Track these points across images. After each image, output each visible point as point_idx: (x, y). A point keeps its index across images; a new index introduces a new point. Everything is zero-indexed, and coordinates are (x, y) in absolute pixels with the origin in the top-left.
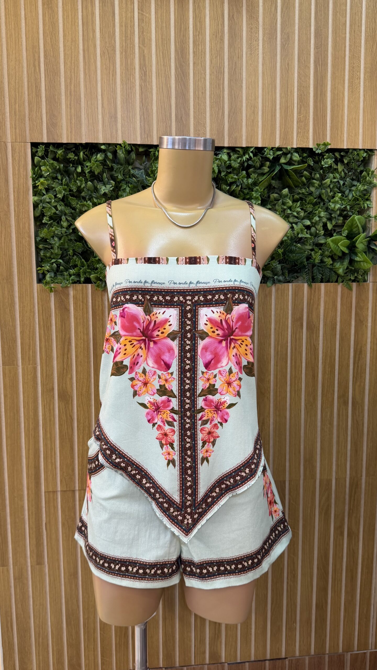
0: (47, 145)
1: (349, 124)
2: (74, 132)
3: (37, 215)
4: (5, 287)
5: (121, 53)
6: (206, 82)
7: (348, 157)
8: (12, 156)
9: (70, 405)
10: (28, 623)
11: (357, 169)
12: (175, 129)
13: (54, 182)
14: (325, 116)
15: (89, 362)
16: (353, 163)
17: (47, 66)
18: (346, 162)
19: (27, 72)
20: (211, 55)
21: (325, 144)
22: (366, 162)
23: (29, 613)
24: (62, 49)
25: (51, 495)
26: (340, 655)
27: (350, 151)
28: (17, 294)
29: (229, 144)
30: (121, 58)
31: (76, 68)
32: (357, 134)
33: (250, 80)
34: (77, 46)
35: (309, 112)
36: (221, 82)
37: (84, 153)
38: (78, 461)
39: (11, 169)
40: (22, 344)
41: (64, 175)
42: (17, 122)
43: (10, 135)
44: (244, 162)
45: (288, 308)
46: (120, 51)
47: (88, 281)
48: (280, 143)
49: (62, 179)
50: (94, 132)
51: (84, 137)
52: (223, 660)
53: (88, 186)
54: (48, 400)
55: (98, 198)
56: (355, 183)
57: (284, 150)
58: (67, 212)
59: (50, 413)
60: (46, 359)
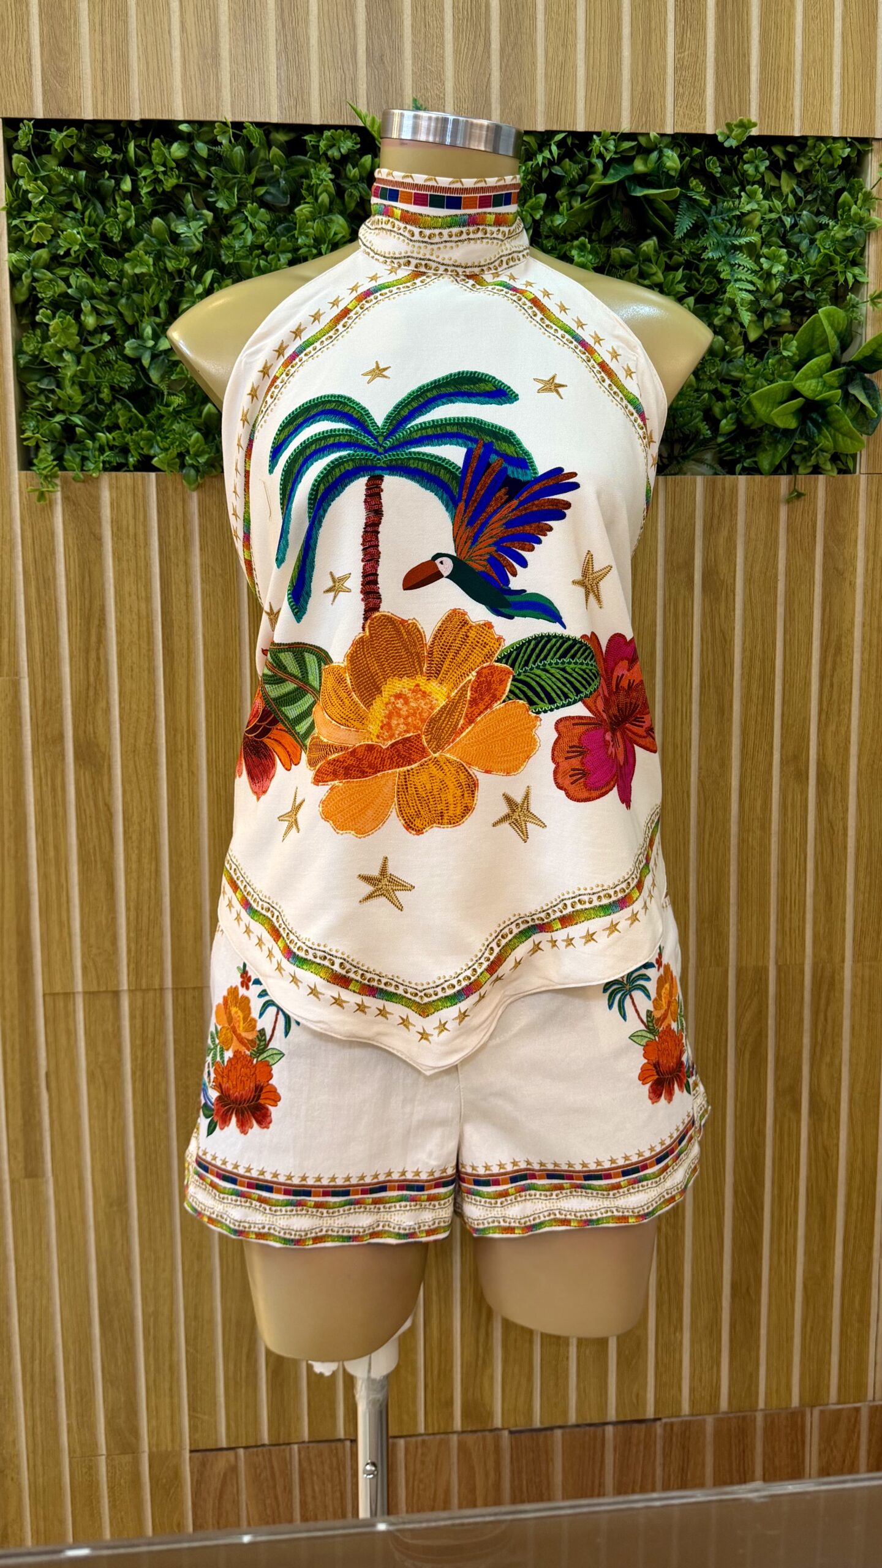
0: (42, 124)
1: (806, 74)
2: (110, 93)
3: (22, 298)
7: (804, 156)
9: (106, 778)
11: (828, 188)
12: (365, 86)
13: (66, 216)
14: (745, 55)
15: (152, 670)
16: (817, 171)
18: (799, 169)
21: (745, 125)
22: (853, 168)
25: (61, 1004)
26: (794, 1414)
27: (810, 142)
32: (826, 100)
35: (705, 44)
37: (136, 146)
38: (128, 918)
41: (89, 201)
44: (539, 172)
47: (145, 465)
48: (632, 123)
49: (85, 208)
50: (162, 91)
51: (136, 106)
52: (498, 1422)
53: (153, 227)
54: (49, 764)
55: (177, 259)
56: (824, 220)
57: (642, 140)
58: (98, 290)
59: (54, 797)
60: (44, 662)
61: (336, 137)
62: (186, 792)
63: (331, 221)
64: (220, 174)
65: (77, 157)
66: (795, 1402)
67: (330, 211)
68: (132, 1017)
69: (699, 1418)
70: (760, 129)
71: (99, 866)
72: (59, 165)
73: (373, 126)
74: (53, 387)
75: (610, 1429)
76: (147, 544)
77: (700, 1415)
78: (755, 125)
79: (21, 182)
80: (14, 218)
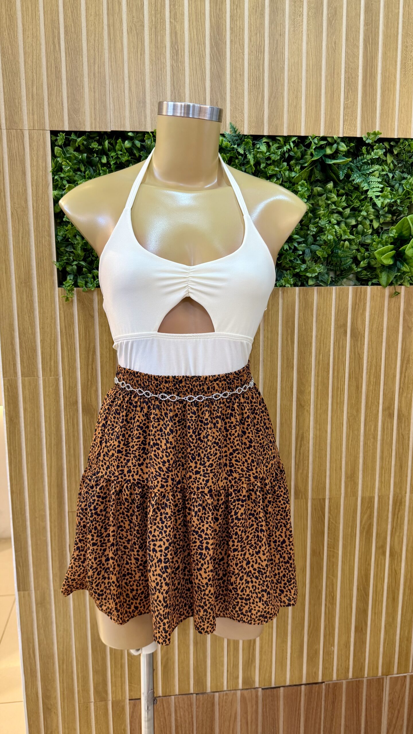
0: (68, 133)
1: (400, 111)
2: (98, 119)
4: (23, 291)
5: (151, 29)
6: (244, 63)
7: (398, 147)
8: (30, 145)
10: (52, 649)
11: (408, 161)
13: (77, 174)
14: (374, 102)
16: (403, 153)
17: (68, 43)
18: (396, 152)
19: (46, 50)
20: (250, 30)
21: (375, 134)
23: (52, 640)
24: (84, 24)
26: (379, 679)
27: (401, 141)
28: (36, 299)
29: (269, 132)
30: (150, 35)
31: (100, 46)
32: (409, 122)
33: (293, 61)
34: (101, 21)
35: (357, 97)
36: (261, 63)
37: (109, 143)
39: (29, 160)
40: (42, 353)
41: (87, 167)
42: (35, 107)
43: (27, 122)
44: (284, 153)
45: (331, 313)
46: (149, 26)
48: (325, 132)
49: (86, 170)
50: (121, 118)
51: (109, 125)
52: (257, 685)
54: (71, 414)
56: (406, 175)
57: (329, 140)
59: (74, 428)
60: (69, 370)
65: (82, 148)
66: (380, 674)
70: (381, 135)
72: (74, 151)
74: (73, 250)
75: (303, 687)
77: (341, 680)
78: (380, 133)
79: (58, 159)
80: (55, 176)
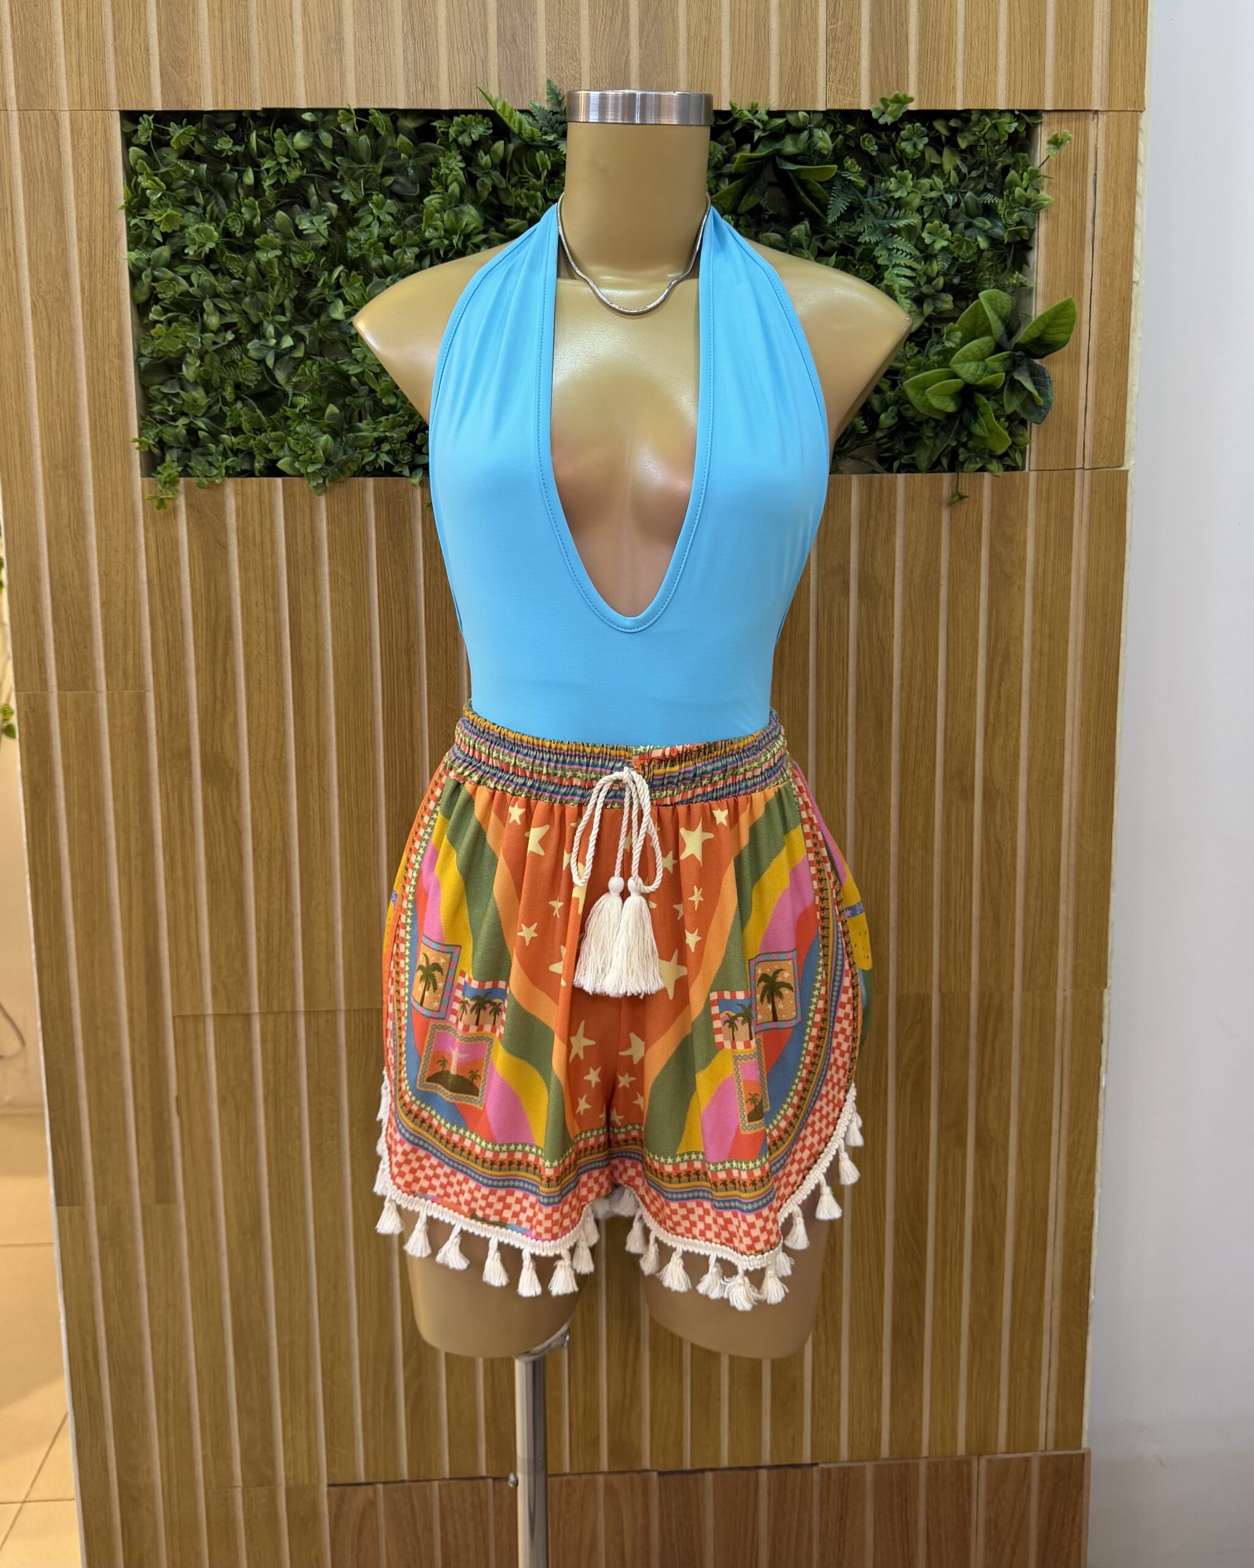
0: (162, 118)
1: (969, 44)
2: (231, 82)
3: (143, 298)
4: (60, 488)
7: (968, 131)
8: (74, 147)
9: (234, 793)
11: (996, 164)
12: (496, 67)
13: (188, 211)
14: (902, 23)
15: (280, 683)
16: (982, 146)
18: (963, 144)
21: (900, 99)
22: (1020, 144)
25: (191, 1026)
26: (959, 1463)
27: (974, 117)
28: (90, 507)
32: (990, 70)
35: (859, 14)
37: (258, 136)
39: (72, 181)
40: (106, 635)
41: (211, 194)
42: (84, 57)
43: (65, 92)
47: (272, 470)
48: (780, 99)
49: (207, 203)
50: (283, 78)
51: (258, 95)
52: (646, 1463)
53: (276, 221)
54: (176, 780)
55: (301, 253)
56: (989, 198)
57: (791, 118)
58: (221, 289)
59: (182, 815)
60: (169, 675)
61: (467, 123)
62: (316, 809)
63: (462, 212)
64: (345, 165)
65: (198, 150)
66: (961, 1450)
67: (461, 201)
68: (264, 1040)
69: (859, 1464)
70: (920, 104)
71: (228, 885)
72: (180, 158)
73: (504, 112)
74: (178, 390)
75: (763, 1473)
76: (274, 552)
77: (860, 1461)
78: (911, 100)
80: (134, 217)
